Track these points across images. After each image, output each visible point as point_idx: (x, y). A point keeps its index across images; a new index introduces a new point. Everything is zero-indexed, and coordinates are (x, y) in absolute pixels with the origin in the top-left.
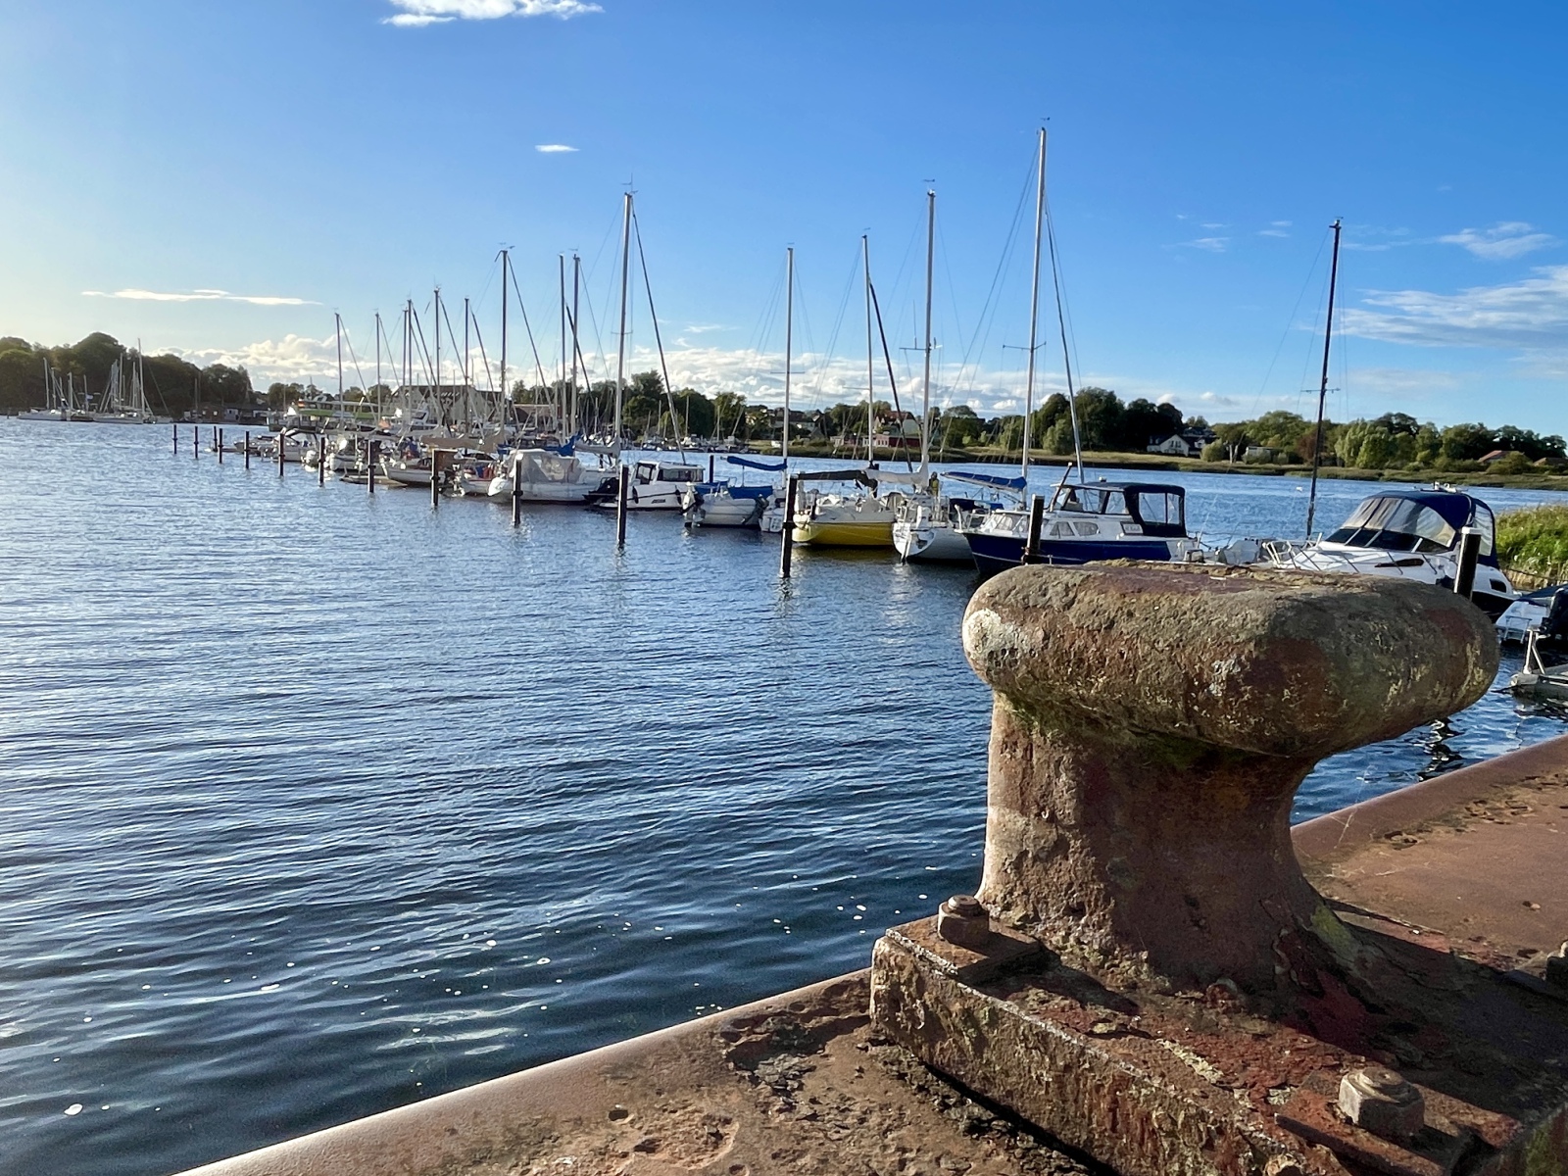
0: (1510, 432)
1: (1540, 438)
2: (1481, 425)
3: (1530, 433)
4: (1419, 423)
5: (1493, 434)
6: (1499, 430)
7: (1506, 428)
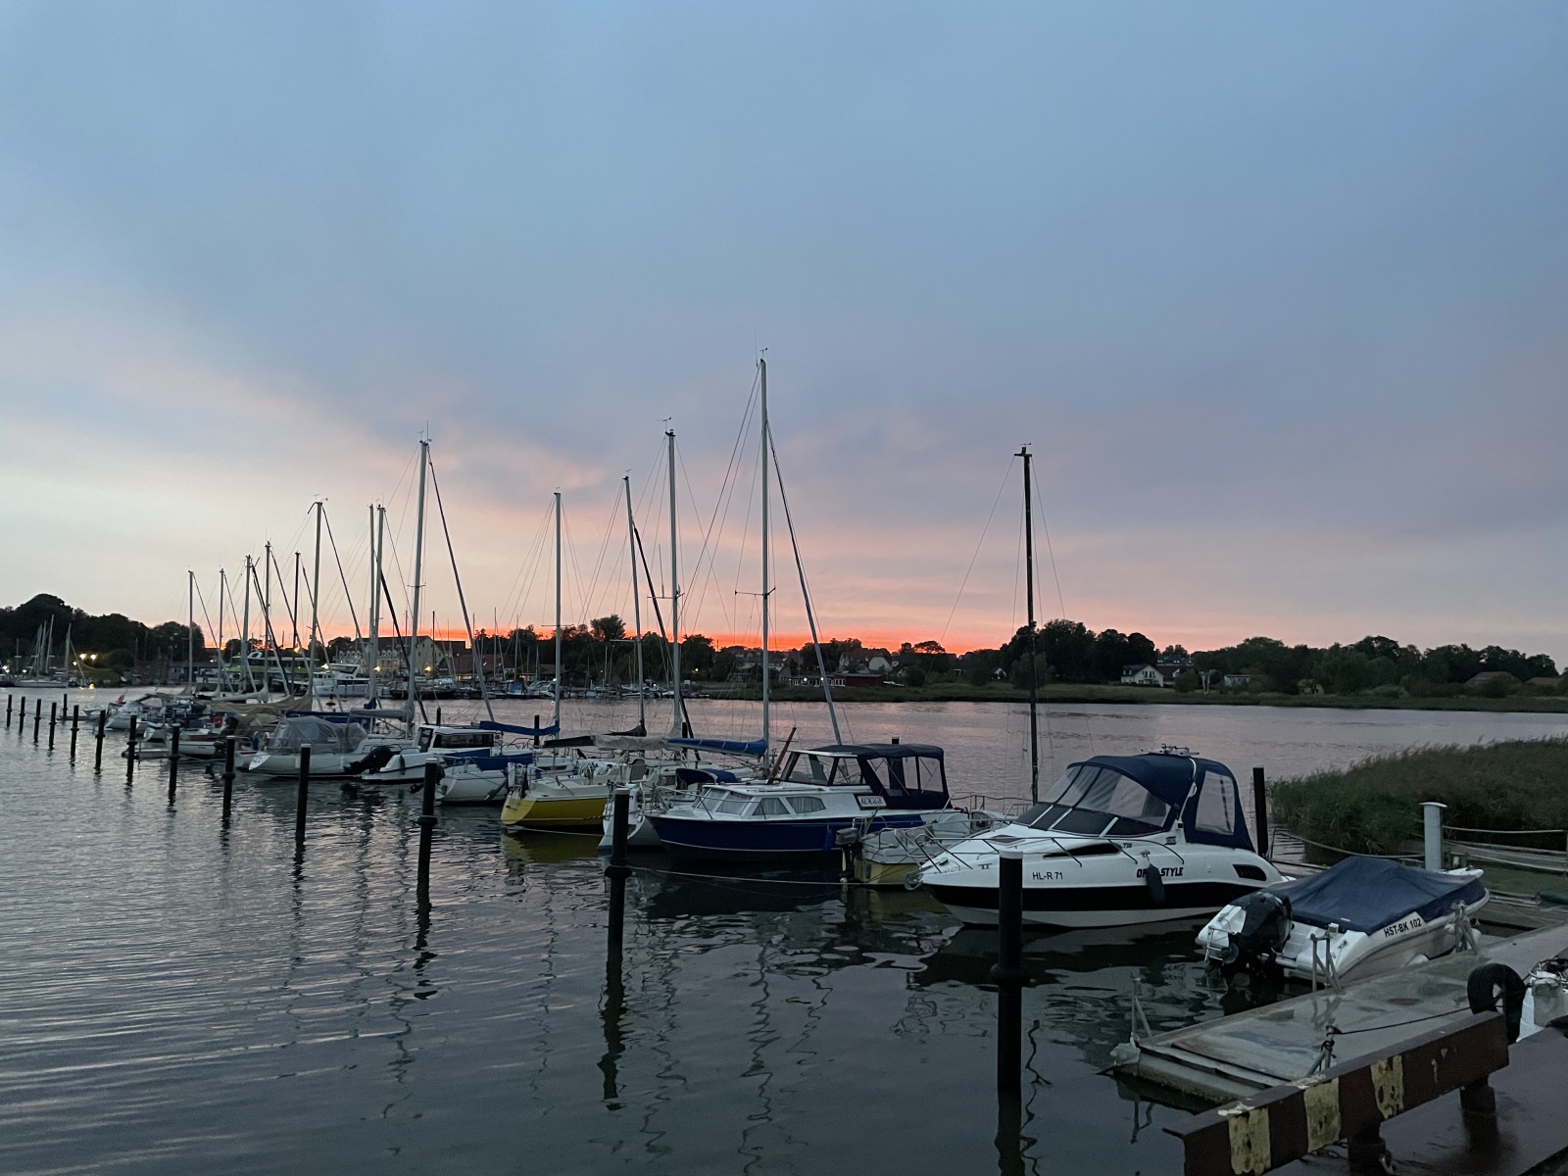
0: (1494, 652)
1: (1527, 657)
2: (1465, 646)
3: (1516, 653)
4: (1401, 646)
5: (1478, 654)
6: (1483, 651)
7: (1490, 648)
